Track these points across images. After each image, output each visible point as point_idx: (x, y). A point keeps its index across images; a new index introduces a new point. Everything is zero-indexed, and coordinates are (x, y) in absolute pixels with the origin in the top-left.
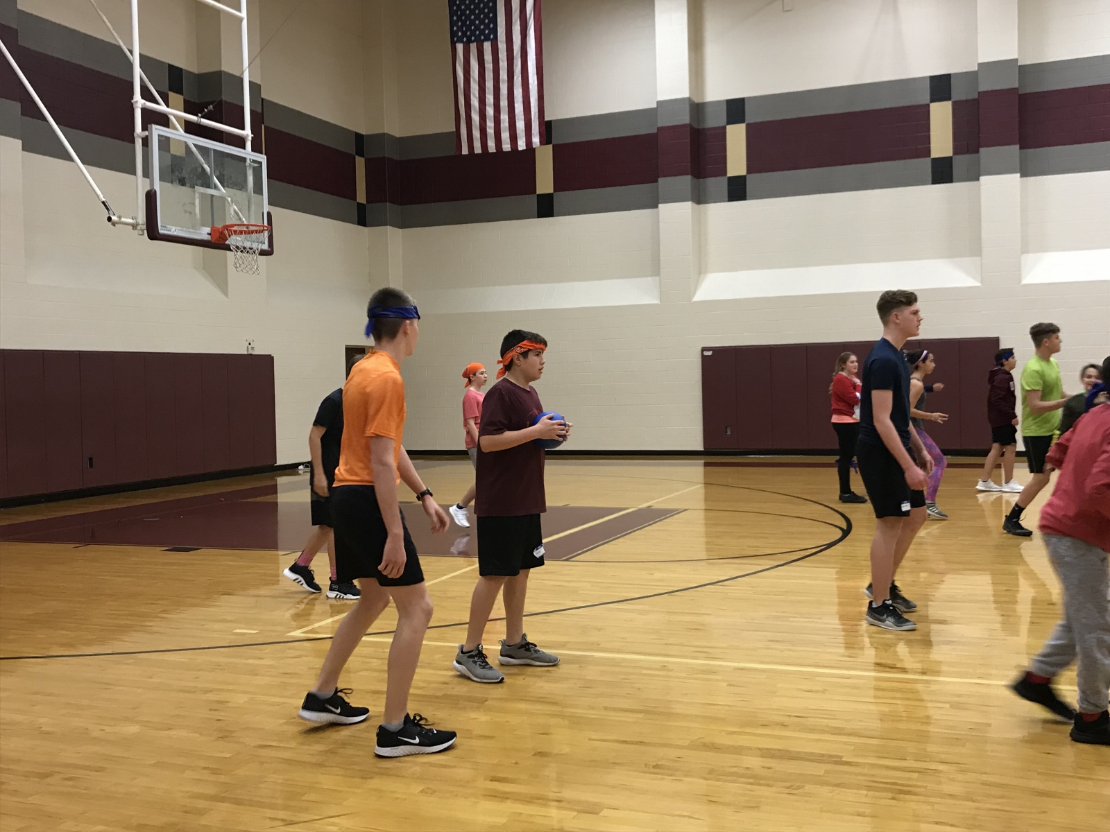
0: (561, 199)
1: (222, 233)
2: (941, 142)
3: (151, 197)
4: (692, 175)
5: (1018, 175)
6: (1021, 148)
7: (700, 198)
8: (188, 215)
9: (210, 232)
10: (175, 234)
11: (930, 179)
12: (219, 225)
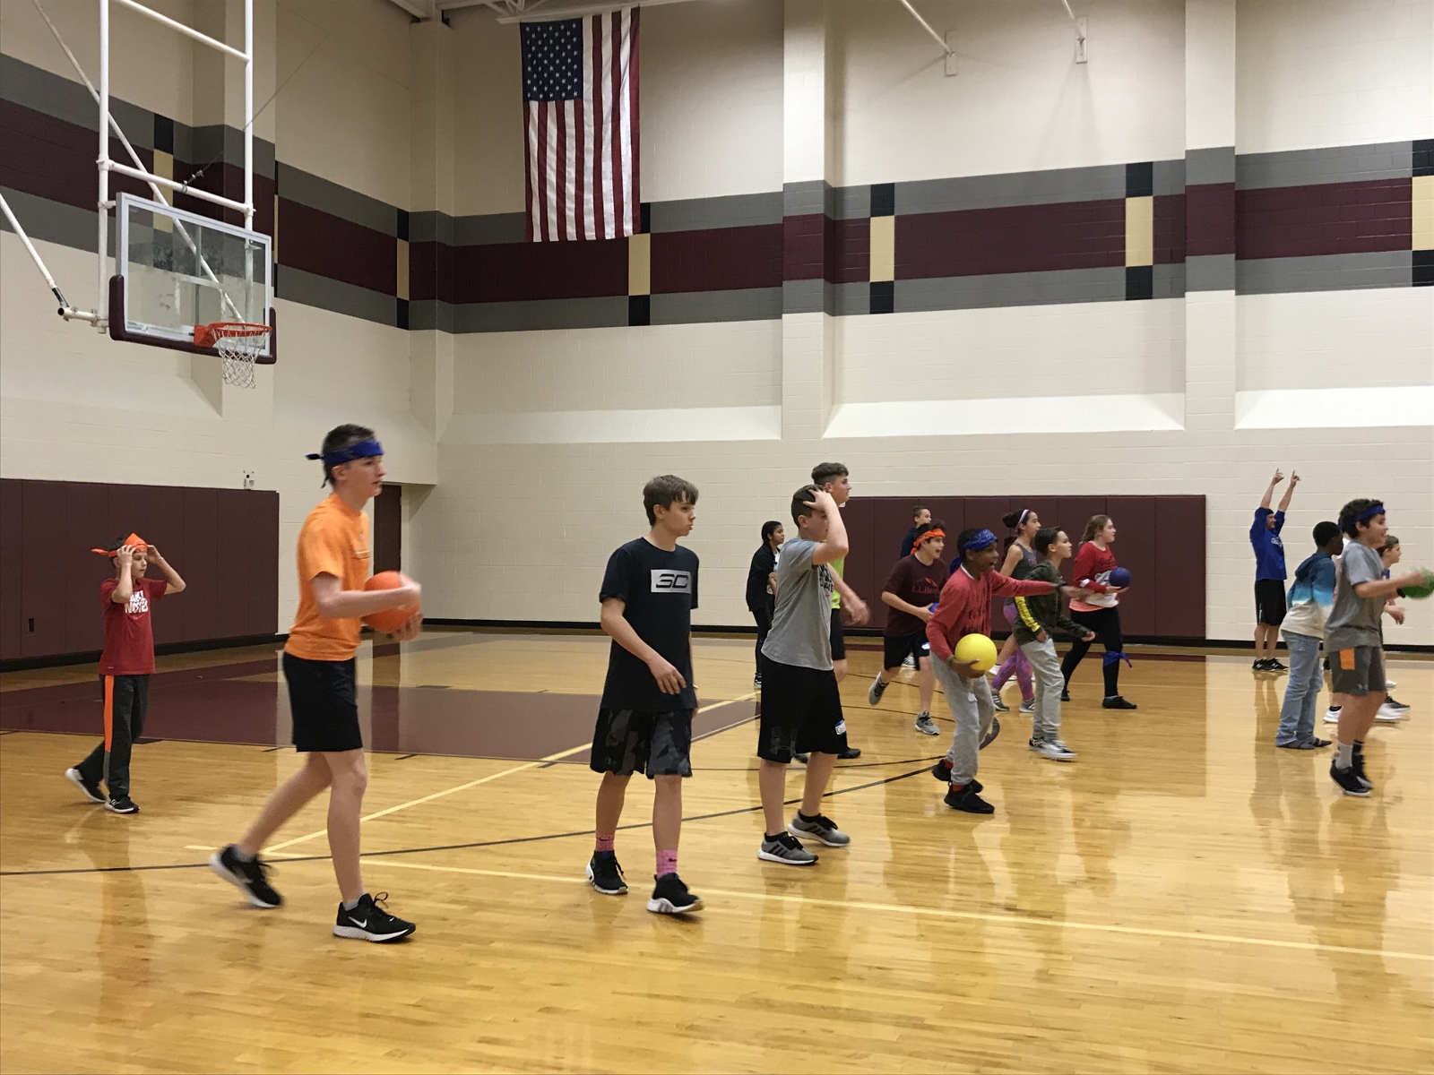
0: (659, 303)
1: (208, 334)
2: (1139, 247)
3: (116, 285)
4: (826, 279)
5: (1234, 292)
6: (1237, 258)
7: (835, 308)
8: (164, 308)
9: (192, 332)
10: (147, 333)
11: (1124, 292)
12: (205, 323)
